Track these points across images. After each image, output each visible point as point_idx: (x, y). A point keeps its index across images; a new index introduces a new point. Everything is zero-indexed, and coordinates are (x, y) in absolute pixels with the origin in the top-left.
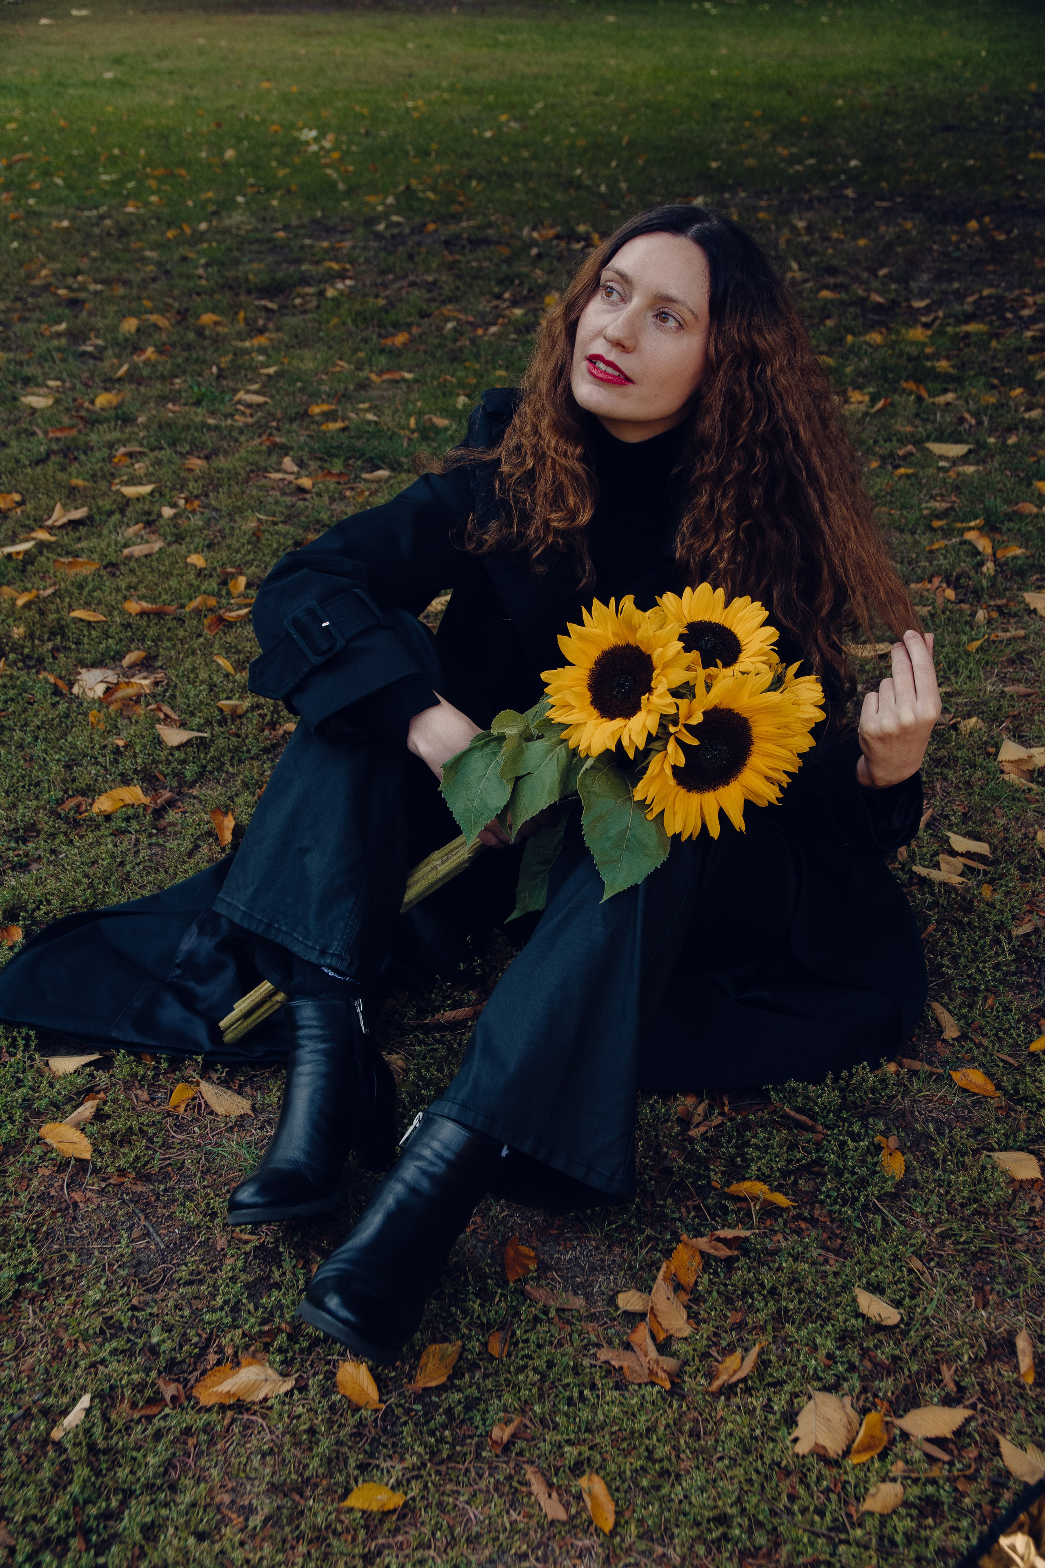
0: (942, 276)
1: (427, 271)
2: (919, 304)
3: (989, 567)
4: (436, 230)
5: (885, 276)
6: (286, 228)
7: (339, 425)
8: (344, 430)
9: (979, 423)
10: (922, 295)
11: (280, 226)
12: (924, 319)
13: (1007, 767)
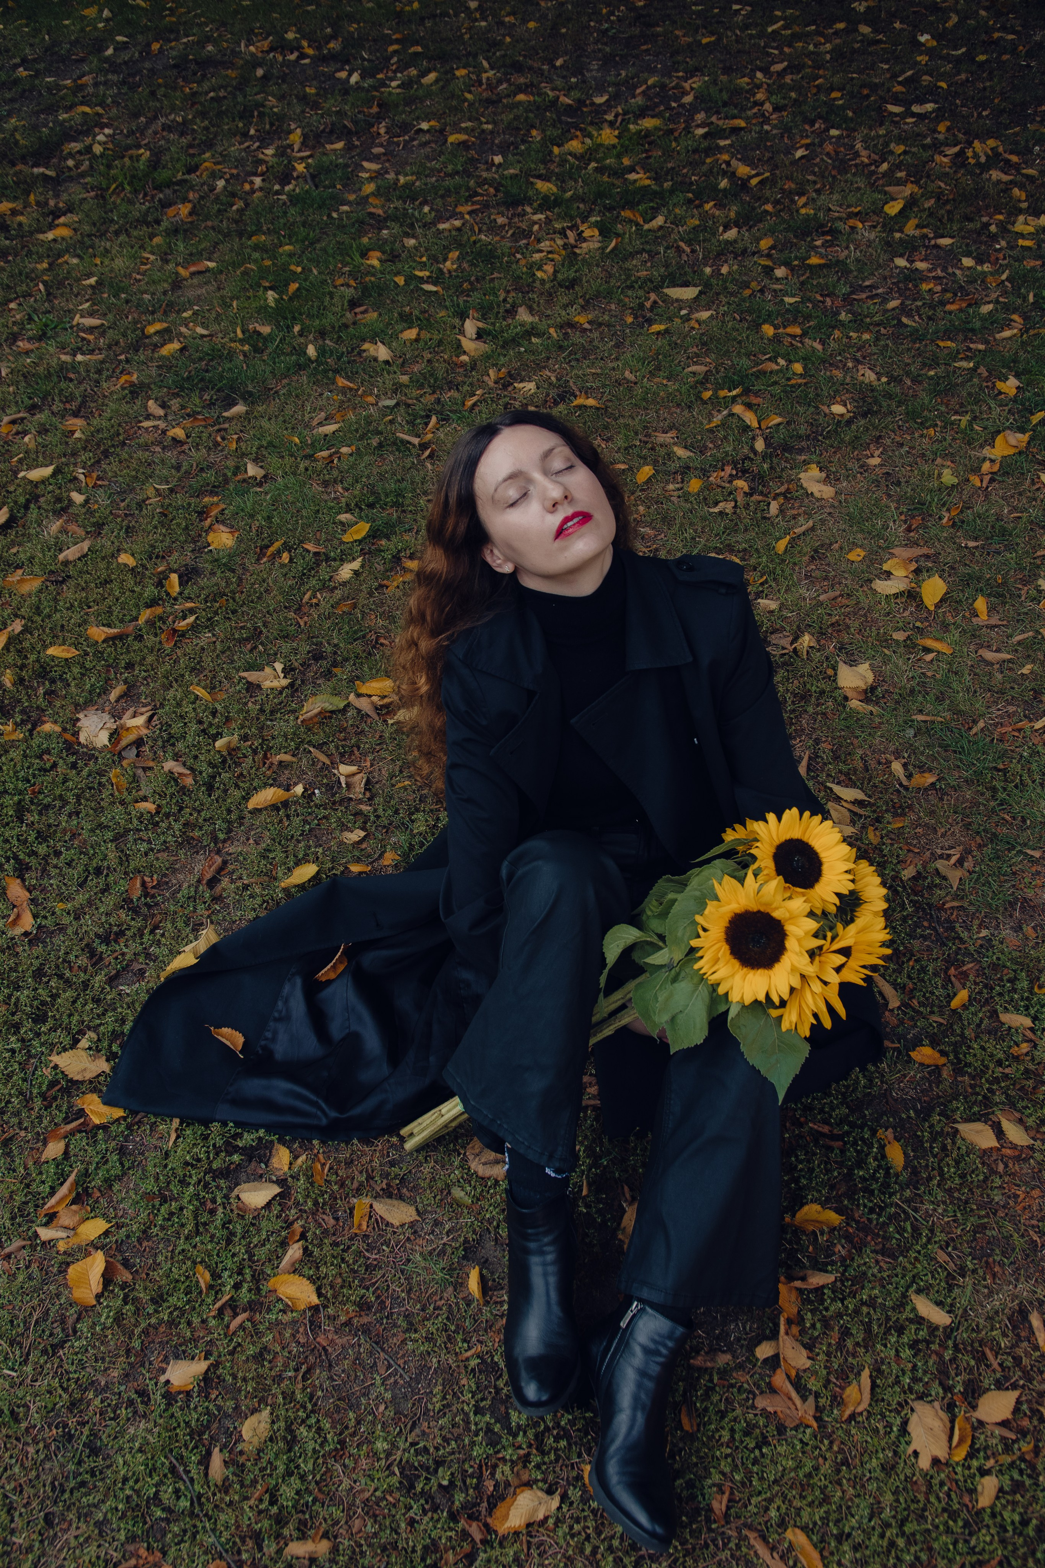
0: (608, 62)
1: (173, 109)
2: (600, 100)
3: (760, 445)
4: (161, 51)
5: (562, 66)
6: (24, 62)
7: (175, 346)
8: (183, 350)
9: (693, 251)
10: (600, 89)
11: (17, 60)
12: (610, 117)
13: (849, 694)
